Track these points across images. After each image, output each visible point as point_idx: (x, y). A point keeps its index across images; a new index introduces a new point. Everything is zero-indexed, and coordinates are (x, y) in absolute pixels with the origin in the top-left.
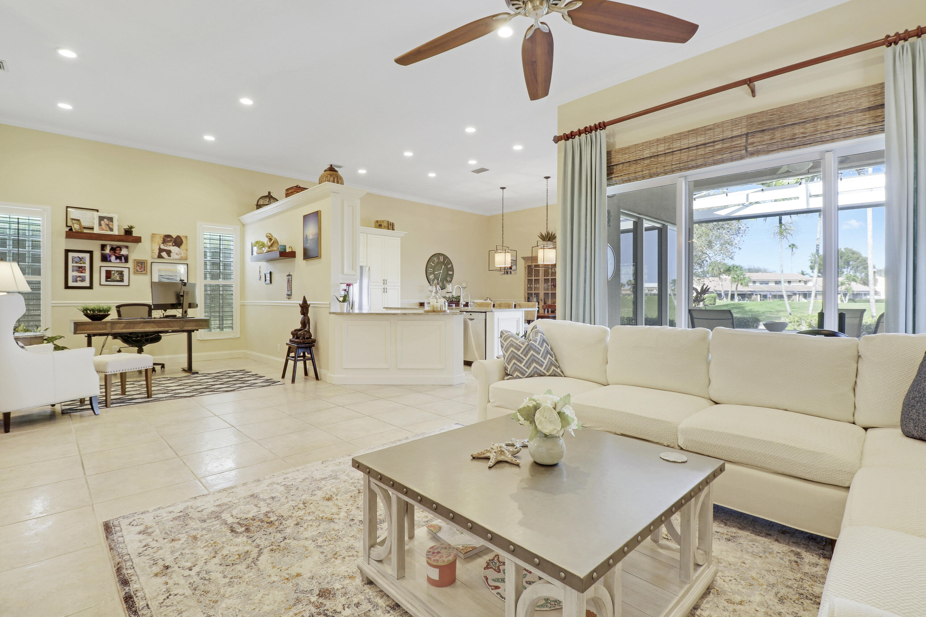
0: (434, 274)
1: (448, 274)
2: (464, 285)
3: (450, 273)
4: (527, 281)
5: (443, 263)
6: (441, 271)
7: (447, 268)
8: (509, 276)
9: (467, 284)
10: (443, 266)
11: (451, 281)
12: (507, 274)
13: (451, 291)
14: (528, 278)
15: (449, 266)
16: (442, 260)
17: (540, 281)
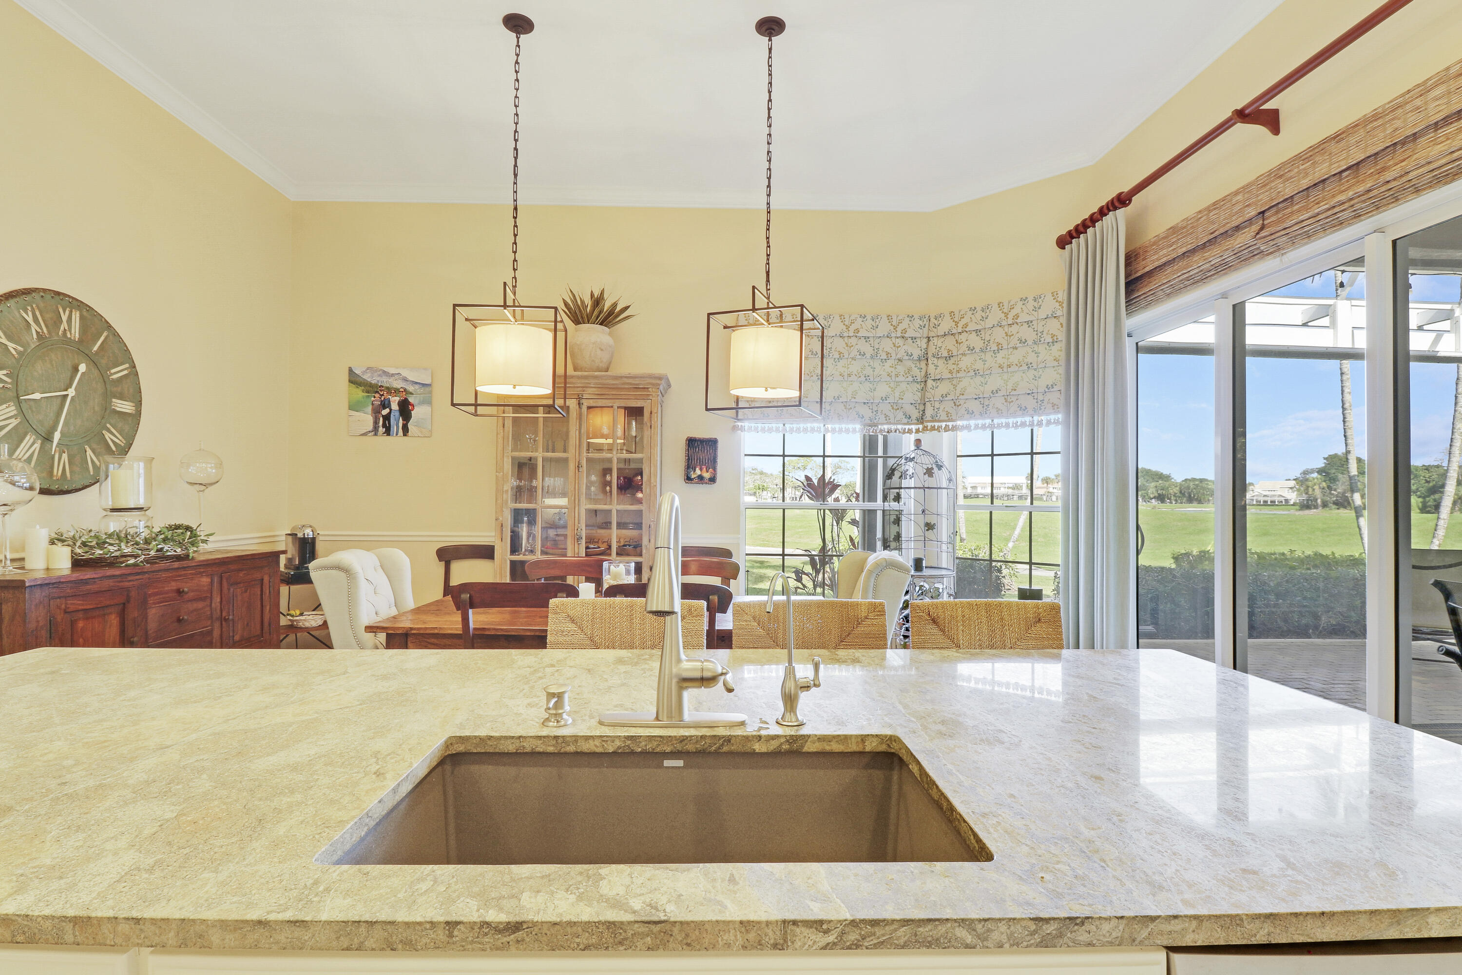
0: (19, 402)
1: (108, 412)
2: (202, 470)
3: (125, 406)
4: (508, 466)
5: (81, 347)
6: (71, 392)
7: (104, 379)
8: (396, 441)
9: (220, 465)
10: (82, 368)
11: (124, 451)
12: (388, 432)
13: (141, 503)
14: (516, 454)
15: (118, 372)
16: (75, 333)
17: (572, 466)
